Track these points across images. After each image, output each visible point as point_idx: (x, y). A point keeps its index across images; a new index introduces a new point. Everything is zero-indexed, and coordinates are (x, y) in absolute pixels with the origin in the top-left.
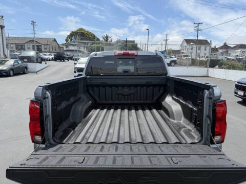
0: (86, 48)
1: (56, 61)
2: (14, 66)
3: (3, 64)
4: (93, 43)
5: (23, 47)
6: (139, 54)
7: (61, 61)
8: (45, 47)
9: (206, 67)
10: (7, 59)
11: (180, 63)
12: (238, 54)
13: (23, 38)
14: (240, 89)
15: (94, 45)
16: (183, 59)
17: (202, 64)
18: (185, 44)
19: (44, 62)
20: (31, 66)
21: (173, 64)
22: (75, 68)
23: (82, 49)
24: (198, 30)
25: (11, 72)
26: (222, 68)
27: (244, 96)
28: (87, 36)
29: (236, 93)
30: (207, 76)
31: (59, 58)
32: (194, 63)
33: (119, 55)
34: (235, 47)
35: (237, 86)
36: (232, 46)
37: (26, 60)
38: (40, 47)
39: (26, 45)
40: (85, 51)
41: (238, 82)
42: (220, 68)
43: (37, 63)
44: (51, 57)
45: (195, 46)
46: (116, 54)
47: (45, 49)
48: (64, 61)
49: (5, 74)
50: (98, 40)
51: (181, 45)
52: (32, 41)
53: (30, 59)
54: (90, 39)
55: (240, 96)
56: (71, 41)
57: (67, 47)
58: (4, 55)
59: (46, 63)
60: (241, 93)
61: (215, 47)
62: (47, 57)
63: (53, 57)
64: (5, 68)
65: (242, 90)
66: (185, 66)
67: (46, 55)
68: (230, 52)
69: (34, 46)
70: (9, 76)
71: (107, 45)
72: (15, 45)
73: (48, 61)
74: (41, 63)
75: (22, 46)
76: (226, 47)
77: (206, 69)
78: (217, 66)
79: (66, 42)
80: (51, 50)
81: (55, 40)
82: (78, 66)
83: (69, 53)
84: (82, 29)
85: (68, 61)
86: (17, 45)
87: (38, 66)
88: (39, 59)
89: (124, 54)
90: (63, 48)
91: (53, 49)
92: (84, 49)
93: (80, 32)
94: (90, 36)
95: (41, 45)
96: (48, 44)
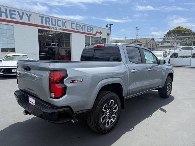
8: (145, 45)
28: (183, 32)
54: (186, 35)
57: (161, 44)
81: (153, 39)
84: (179, 27)
90: (159, 45)
91: (150, 46)
92: (178, 44)
93: (177, 30)
94: (187, 32)
95: (141, 43)
96: (146, 43)
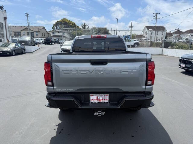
0: (68, 34)
1: (45, 44)
2: (15, 48)
3: (7, 46)
4: (74, 30)
5: (20, 34)
6: (107, 37)
7: (49, 44)
8: (37, 33)
9: (161, 48)
10: (9, 43)
11: (142, 45)
12: (188, 37)
13: (19, 26)
14: (182, 63)
15: (74, 32)
16: (144, 42)
17: (158, 45)
18: (146, 30)
19: (37, 45)
20: (27, 48)
21: (136, 46)
22: (61, 49)
23: (65, 35)
24: (156, 19)
25: (14, 53)
26: (173, 48)
27: (185, 67)
28: (69, 24)
29: (180, 65)
30: (162, 55)
31: (48, 42)
32: (152, 45)
33: (94, 37)
34: (186, 32)
35: (180, 60)
36: (184, 31)
37: (24, 44)
38: (33, 34)
39: (22, 32)
40: (68, 36)
41: (181, 58)
42: (172, 48)
43: (32, 45)
44: (41, 41)
45: (154, 31)
46: (92, 37)
47: (37, 35)
48: (52, 44)
49: (9, 54)
50: (78, 27)
51: (143, 31)
52: (26, 29)
53: (26, 43)
54: (71, 27)
55: (182, 68)
56: (56, 28)
57: (53, 33)
58: (7, 40)
59: (38, 46)
60: (183, 65)
61: (170, 32)
62: (38, 41)
63: (43, 41)
64: (9, 50)
65: (184, 63)
66: (145, 47)
67: (38, 40)
68: (182, 36)
69: (28, 33)
70: (12, 55)
71: (85, 31)
72: (13, 32)
73: (39, 44)
74: (34, 46)
75: (18, 33)
76: (178, 32)
77: (161, 49)
78: (170, 47)
79: (52, 30)
80: (41, 36)
81: (44, 28)
82: (64, 47)
83: (55, 38)
84: (65, 19)
85: (55, 44)
86: (15, 32)
87: (33, 48)
88: (33, 43)
89: (97, 37)
90: (51, 34)
91: (43, 35)
92: (67, 34)
93: (64, 22)
94: (72, 25)
95: (33, 32)
96: (39, 32)
